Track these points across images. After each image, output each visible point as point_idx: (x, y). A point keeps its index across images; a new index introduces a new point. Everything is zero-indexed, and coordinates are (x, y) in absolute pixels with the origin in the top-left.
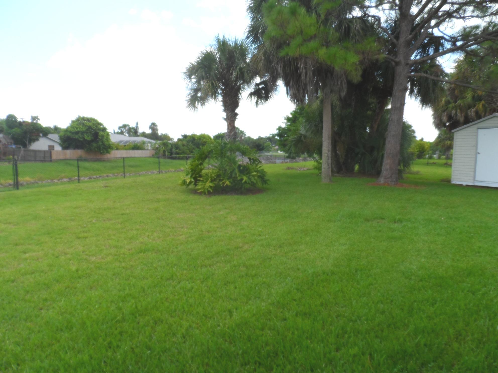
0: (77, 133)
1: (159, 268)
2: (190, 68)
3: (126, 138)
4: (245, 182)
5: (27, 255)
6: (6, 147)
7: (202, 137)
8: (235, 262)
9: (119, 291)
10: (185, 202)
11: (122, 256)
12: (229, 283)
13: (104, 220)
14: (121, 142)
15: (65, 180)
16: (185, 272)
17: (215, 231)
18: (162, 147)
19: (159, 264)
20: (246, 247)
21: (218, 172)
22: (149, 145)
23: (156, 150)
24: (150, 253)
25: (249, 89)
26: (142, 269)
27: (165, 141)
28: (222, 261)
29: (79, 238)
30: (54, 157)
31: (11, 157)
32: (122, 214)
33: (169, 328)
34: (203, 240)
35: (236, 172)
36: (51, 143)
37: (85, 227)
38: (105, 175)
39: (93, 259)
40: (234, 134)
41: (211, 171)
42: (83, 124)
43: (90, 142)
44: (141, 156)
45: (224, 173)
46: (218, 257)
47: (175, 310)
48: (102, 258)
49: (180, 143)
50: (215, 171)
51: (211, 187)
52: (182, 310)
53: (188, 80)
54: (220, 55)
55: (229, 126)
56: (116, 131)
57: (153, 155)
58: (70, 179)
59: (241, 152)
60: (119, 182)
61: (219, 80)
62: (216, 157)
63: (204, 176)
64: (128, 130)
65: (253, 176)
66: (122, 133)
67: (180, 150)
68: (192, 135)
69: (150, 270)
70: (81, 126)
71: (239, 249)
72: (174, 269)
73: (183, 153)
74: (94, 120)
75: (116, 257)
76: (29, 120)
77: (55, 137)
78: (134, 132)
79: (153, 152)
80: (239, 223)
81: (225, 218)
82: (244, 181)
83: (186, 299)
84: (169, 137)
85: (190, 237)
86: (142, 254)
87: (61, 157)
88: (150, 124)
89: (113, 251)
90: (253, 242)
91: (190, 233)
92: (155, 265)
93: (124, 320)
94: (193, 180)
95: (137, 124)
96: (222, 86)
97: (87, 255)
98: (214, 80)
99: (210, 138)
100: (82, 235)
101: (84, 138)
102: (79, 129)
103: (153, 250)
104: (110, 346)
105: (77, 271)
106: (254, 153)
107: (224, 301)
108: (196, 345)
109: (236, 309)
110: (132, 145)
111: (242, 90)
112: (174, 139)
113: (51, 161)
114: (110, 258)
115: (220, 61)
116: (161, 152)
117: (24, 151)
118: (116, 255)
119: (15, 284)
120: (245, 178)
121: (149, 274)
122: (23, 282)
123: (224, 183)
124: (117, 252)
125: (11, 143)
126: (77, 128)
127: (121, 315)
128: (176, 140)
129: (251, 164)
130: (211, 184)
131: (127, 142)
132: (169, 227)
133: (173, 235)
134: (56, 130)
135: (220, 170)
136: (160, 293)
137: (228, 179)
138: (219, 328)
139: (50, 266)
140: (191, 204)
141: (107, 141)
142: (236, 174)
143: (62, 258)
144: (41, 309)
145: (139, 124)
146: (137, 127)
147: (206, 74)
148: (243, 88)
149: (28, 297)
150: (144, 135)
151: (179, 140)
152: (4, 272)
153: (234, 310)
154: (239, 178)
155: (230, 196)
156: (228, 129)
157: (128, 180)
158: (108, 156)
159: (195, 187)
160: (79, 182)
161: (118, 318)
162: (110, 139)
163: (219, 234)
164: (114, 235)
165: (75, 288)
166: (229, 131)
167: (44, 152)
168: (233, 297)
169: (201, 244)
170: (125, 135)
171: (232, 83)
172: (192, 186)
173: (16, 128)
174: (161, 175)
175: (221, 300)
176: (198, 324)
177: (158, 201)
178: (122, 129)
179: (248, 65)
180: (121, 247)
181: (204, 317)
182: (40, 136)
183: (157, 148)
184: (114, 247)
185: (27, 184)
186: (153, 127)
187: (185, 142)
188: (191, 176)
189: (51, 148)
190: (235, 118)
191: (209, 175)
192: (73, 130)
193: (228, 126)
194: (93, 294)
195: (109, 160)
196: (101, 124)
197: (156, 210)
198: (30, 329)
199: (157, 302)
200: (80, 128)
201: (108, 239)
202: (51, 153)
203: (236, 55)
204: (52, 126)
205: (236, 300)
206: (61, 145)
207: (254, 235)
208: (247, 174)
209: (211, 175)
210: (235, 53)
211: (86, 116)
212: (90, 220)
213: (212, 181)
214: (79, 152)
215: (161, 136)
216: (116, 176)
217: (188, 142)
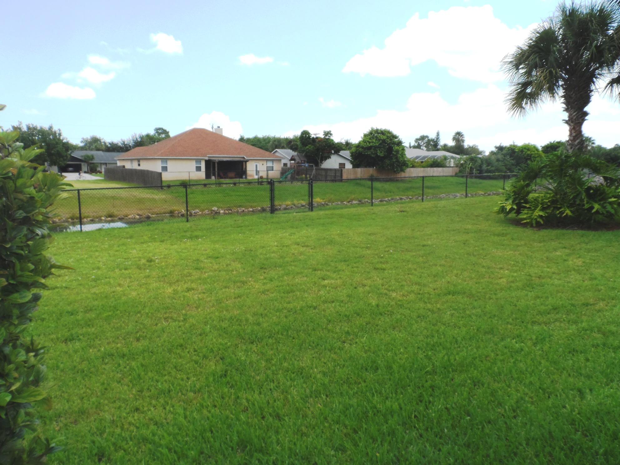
0: (369, 148)
1: (474, 317)
2: (519, 54)
3: (423, 153)
4: (597, 212)
5: (326, 282)
6: (299, 166)
7: (525, 148)
8: (584, 324)
9: (427, 337)
10: (503, 235)
11: (426, 295)
12: (577, 351)
13: (403, 251)
14: (417, 157)
15: (354, 202)
16: (509, 326)
17: (550, 278)
18: (468, 163)
19: (474, 311)
20: (601, 304)
21: (553, 196)
22: (452, 160)
23: (460, 167)
24: (460, 297)
25: (609, 75)
26: (452, 315)
27: (473, 155)
28: (564, 320)
29: (376, 269)
30: (345, 177)
31: (304, 176)
32: (424, 246)
33: (492, 394)
34: (533, 288)
35: (583, 197)
36: (342, 161)
37: (382, 257)
38: (398, 197)
39: (394, 295)
40: (579, 143)
41: (543, 195)
42: (376, 137)
43: (382, 159)
44: (441, 174)
45: (563, 198)
46: (557, 313)
47: (500, 374)
48: (403, 295)
49: (493, 157)
50: (548, 196)
51: (541, 217)
52: (510, 376)
53: (514, 71)
54: (564, 30)
55: (573, 131)
56: (412, 144)
57: (456, 174)
58: (360, 201)
59: (591, 168)
60: (417, 206)
61: (561, 66)
62: (550, 175)
63: (532, 202)
64: (426, 143)
65: (611, 203)
66: (418, 147)
67: (492, 167)
68: (511, 145)
69: (463, 317)
70: (374, 141)
71: (589, 307)
72: (495, 321)
73: (498, 170)
74: (389, 132)
75: (419, 296)
76: (321, 136)
77: (346, 153)
78: (433, 145)
79: (457, 170)
80: (587, 270)
81: (565, 260)
82: (594, 210)
83: (514, 363)
84: (478, 150)
85: (513, 282)
86: (450, 296)
87: (352, 177)
88: (453, 134)
89: (415, 288)
90: (613, 299)
91: (513, 276)
92: (468, 312)
93: (434, 372)
94: (515, 207)
95: (438, 134)
96: (565, 75)
97: (387, 289)
98: (553, 67)
99: (537, 150)
100: (379, 266)
101: (376, 154)
102: (371, 144)
103: (464, 293)
104: (420, 399)
105: (378, 306)
106: (614, 169)
107: (569, 375)
108: (532, 425)
109: (591, 390)
110: (431, 161)
111: (596, 78)
112: (484, 152)
113: (341, 180)
114: (412, 297)
115: (563, 40)
116: (468, 170)
117: (316, 169)
118: (419, 294)
119: (317, 311)
120: (596, 207)
121: (461, 322)
122: (324, 310)
123: (562, 213)
124: (420, 290)
125: (304, 161)
126: (370, 143)
127: (431, 367)
128: (487, 154)
129: (607, 186)
130: (541, 213)
131: (424, 157)
132: (483, 267)
133: (489, 278)
134: (348, 145)
135: (556, 194)
136: (478, 348)
137: (568, 207)
138: (564, 410)
139: (349, 296)
140: (513, 239)
141: (402, 157)
142: (582, 200)
143: (361, 289)
144: (344, 342)
145: (440, 134)
146: (438, 138)
147: (541, 60)
148: (599, 74)
149: (330, 327)
150: (446, 148)
151: (492, 153)
152: (305, 297)
153: (588, 391)
154: (587, 206)
155: (570, 231)
156: (570, 135)
157: (428, 204)
158: (403, 175)
159: (517, 216)
160: (372, 205)
161: (428, 369)
162: (405, 155)
163: (556, 282)
164: (415, 270)
165: (377, 325)
166: (572, 138)
167: (335, 170)
168: (583, 372)
169: (529, 293)
170: (422, 149)
171: (582, 68)
172: (512, 215)
173: (309, 145)
174: (468, 199)
175: (565, 372)
176: (532, 398)
177: (467, 232)
178: (420, 142)
179: (611, 38)
180: (425, 285)
181: (541, 391)
182: (332, 153)
183: (462, 165)
184: (416, 284)
185: (318, 205)
186: (458, 137)
187: (500, 156)
188: (513, 202)
189: (342, 165)
190: (584, 120)
191: (540, 200)
192: (364, 145)
193: (571, 131)
194: (397, 336)
195: (403, 180)
196: (395, 137)
197: (464, 244)
198: (335, 361)
199: (475, 358)
200: (372, 142)
201: (409, 274)
202: (342, 171)
203: (592, 26)
204: (343, 141)
205: (589, 377)
206: (352, 163)
207: (613, 288)
208: (600, 200)
209: (542, 200)
210: (589, 24)
211: (379, 128)
212: (387, 249)
213: (543, 209)
214: (371, 171)
215: (467, 149)
216: (410, 199)
217: (505, 155)
